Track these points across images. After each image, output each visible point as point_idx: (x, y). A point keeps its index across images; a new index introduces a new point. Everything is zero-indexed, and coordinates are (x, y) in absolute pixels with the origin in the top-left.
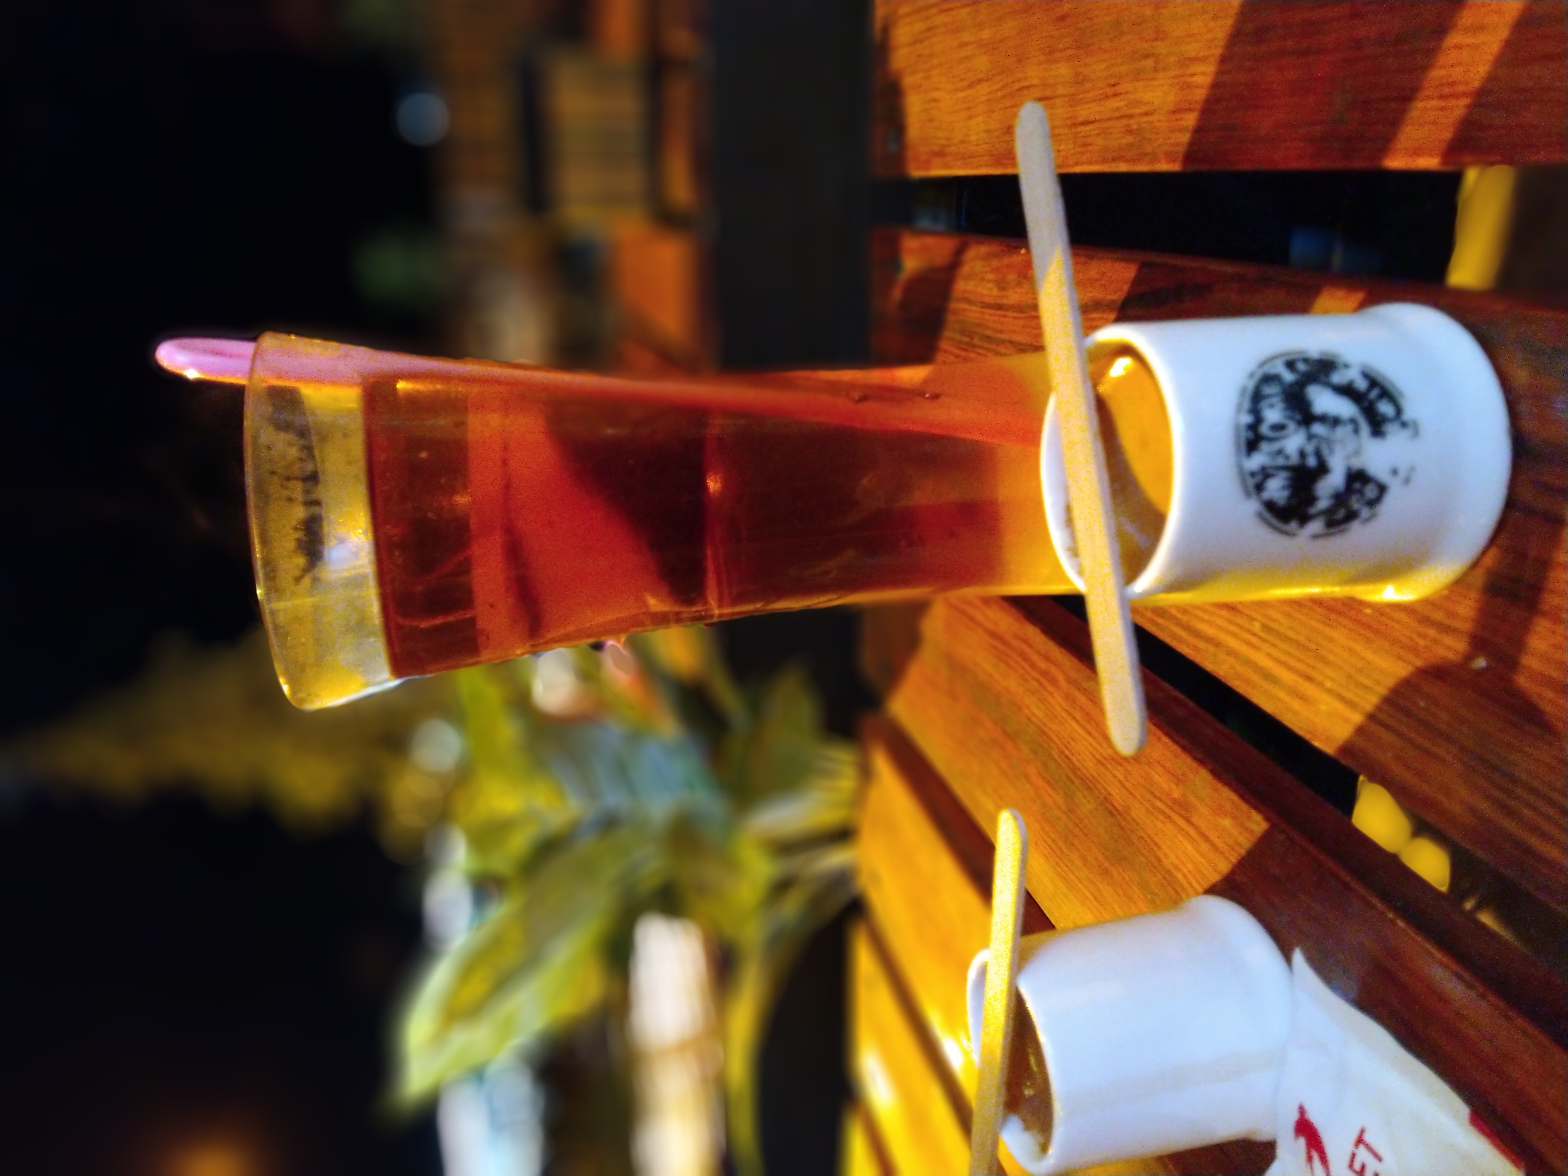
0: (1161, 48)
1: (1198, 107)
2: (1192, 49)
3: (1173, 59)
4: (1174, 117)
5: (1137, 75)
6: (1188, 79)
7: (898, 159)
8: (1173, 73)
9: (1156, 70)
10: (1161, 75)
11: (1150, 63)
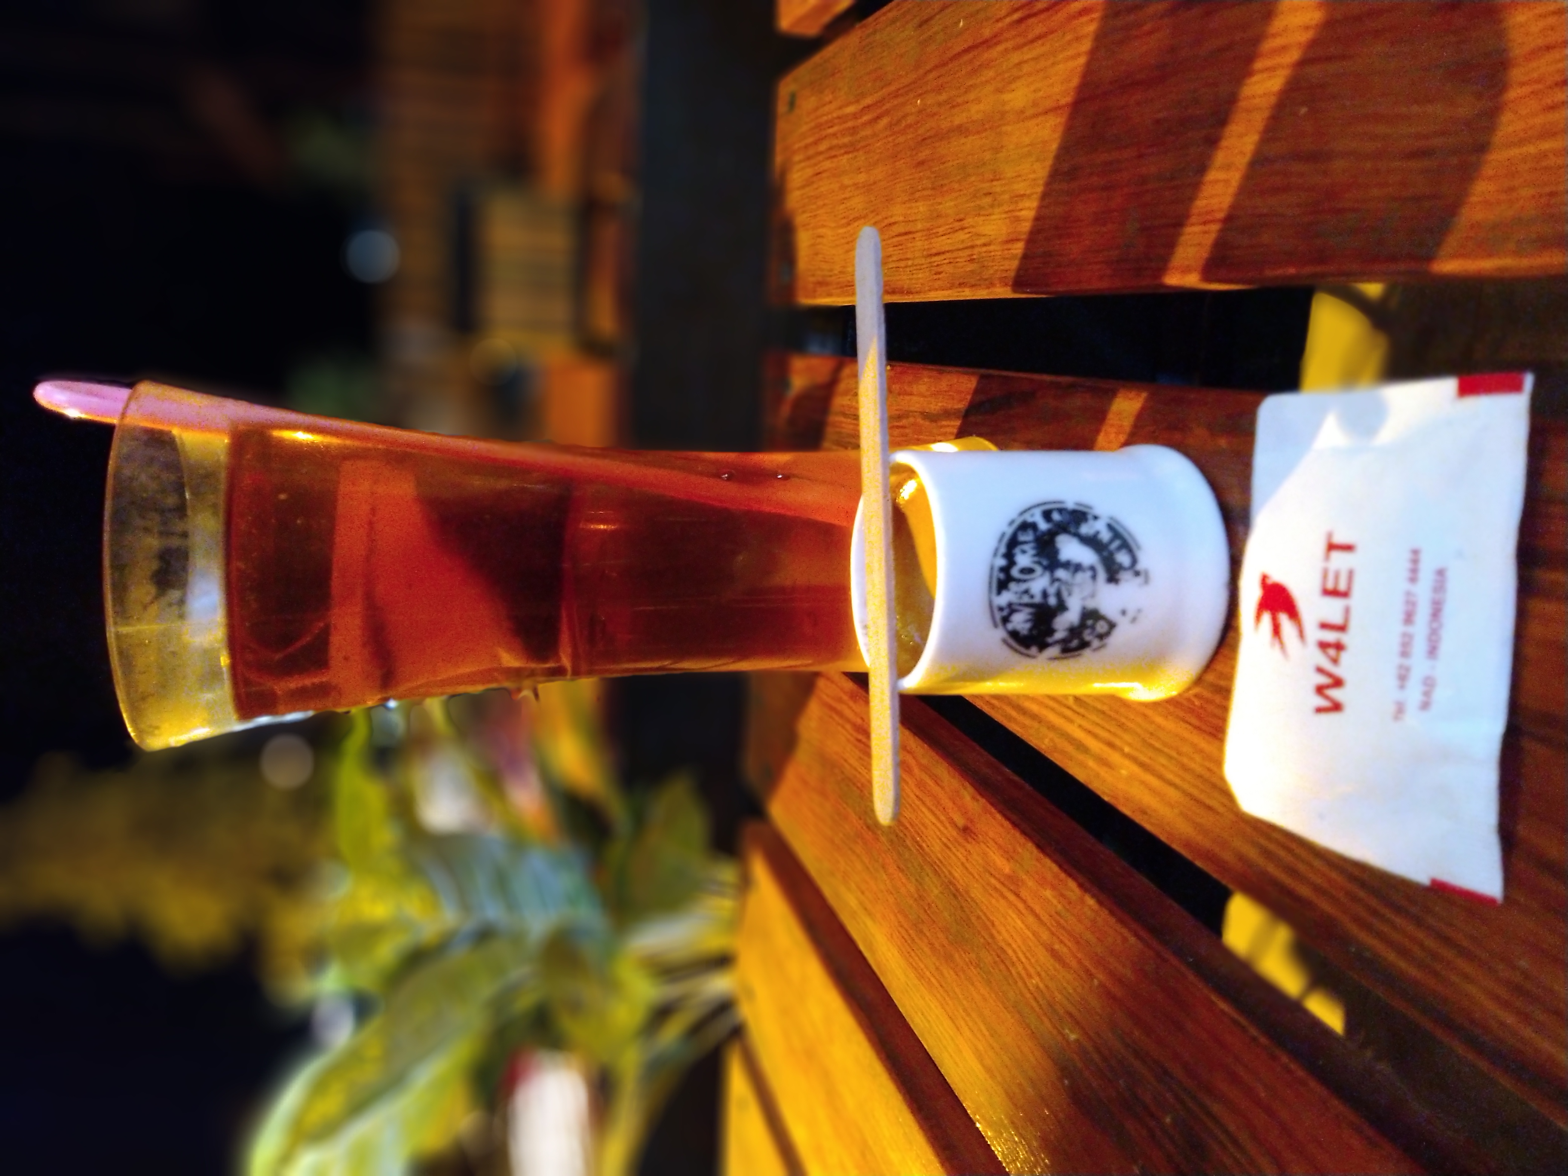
0: (997, 187)
1: (1024, 237)
2: (1020, 187)
3: (1006, 197)
4: (1006, 247)
5: (979, 211)
6: (1018, 214)
7: (789, 290)
8: (1006, 208)
9: (992, 206)
10: (997, 210)
11: (988, 200)
